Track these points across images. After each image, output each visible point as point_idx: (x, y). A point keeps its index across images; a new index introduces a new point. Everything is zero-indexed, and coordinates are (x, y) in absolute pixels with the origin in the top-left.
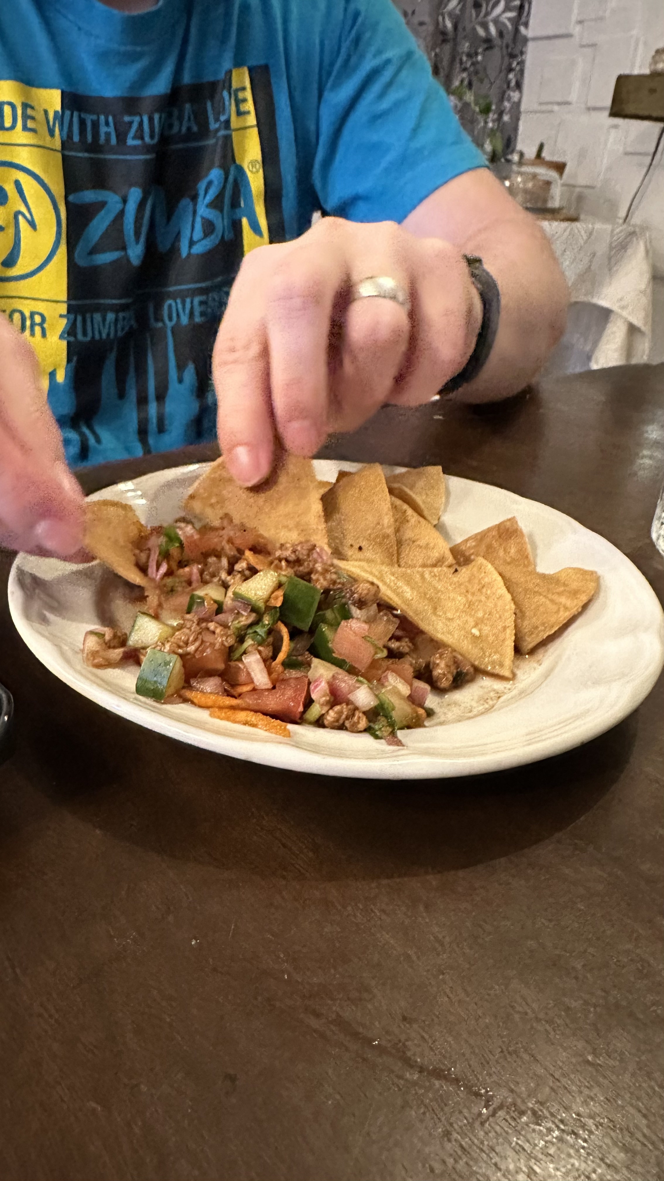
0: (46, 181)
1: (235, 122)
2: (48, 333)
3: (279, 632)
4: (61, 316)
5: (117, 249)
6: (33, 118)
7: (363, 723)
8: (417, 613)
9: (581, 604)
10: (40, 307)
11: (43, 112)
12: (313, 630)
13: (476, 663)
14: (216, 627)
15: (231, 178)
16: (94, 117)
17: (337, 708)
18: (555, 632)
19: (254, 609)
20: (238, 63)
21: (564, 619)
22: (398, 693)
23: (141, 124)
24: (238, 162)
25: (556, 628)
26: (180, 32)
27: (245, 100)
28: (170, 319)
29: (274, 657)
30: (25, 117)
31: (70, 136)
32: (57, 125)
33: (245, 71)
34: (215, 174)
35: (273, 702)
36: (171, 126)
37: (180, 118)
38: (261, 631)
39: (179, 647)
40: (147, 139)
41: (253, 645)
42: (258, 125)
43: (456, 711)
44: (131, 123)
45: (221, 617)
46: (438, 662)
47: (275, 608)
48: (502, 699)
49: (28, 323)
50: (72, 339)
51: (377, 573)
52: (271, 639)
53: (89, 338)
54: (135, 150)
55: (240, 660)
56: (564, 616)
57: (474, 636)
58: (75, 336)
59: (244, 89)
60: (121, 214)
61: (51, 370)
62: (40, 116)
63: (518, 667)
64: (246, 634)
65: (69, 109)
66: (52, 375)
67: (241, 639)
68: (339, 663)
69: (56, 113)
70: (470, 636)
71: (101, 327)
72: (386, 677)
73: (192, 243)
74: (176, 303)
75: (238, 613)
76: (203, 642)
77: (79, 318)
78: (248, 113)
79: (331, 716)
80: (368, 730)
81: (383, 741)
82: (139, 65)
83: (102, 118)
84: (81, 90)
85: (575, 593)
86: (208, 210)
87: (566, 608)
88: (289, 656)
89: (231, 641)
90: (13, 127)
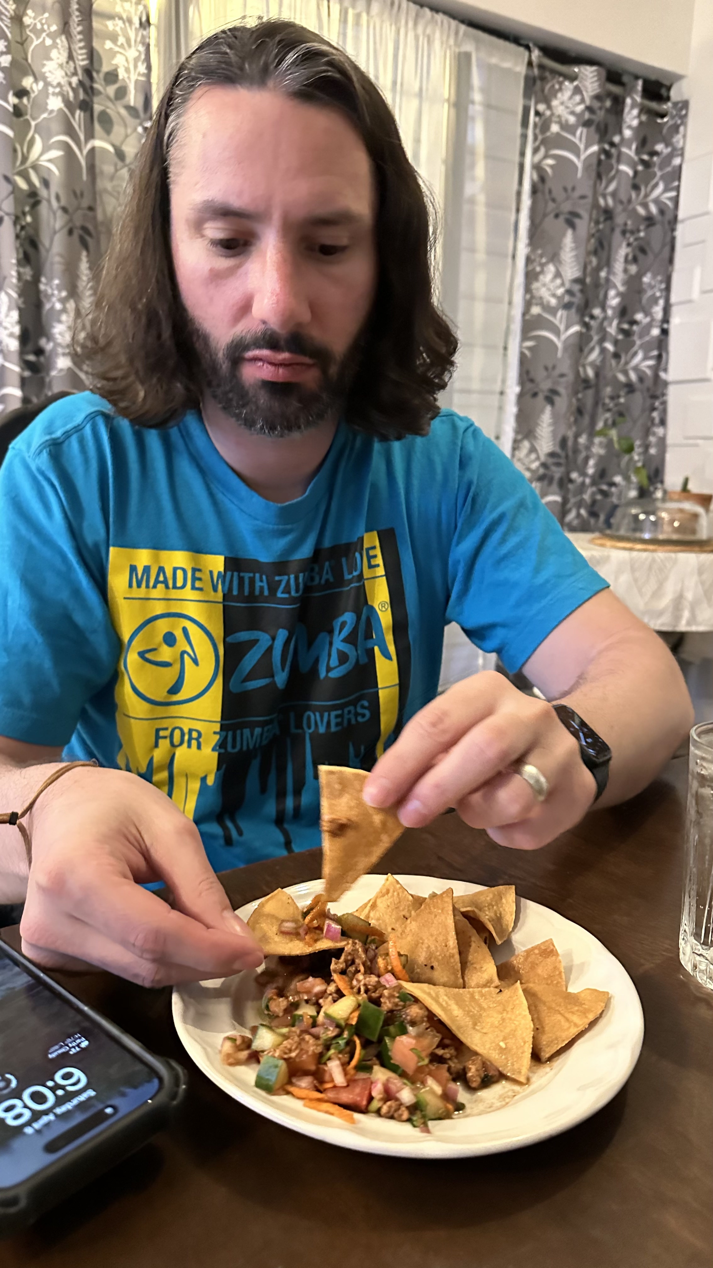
0: (209, 628)
1: (367, 573)
2: (202, 747)
3: (355, 1042)
4: (215, 733)
5: (265, 677)
6: (200, 579)
7: (406, 1115)
8: (459, 1028)
9: (589, 1021)
10: (198, 726)
11: (208, 573)
12: (381, 1040)
13: (500, 1069)
14: (310, 1039)
15: (364, 617)
16: (251, 575)
17: (389, 1103)
18: (566, 1044)
19: (338, 1026)
20: (369, 530)
21: (573, 1035)
22: (432, 1092)
23: (288, 581)
24: (369, 603)
25: (566, 1042)
26: (323, 508)
27: (375, 556)
28: (309, 727)
29: (349, 1063)
30: (194, 579)
31: (230, 589)
32: (220, 582)
33: (375, 534)
34: (348, 617)
35: (346, 1097)
36: (312, 579)
37: (320, 574)
38: (342, 1042)
39: (286, 1053)
40: (293, 593)
41: (334, 1053)
42: (387, 575)
43: (481, 1107)
44: (280, 581)
45: (314, 1030)
46: (470, 1066)
47: (352, 1025)
48: (516, 1098)
49: (186, 737)
50: (222, 751)
51: (434, 995)
52: (348, 1049)
53: (236, 750)
54: (283, 601)
55: (325, 1064)
56: (574, 1031)
57: (501, 1048)
58: (226, 748)
59: (374, 548)
60: (270, 649)
61: (203, 775)
62: (206, 577)
63: (534, 1072)
64: (331, 1044)
65: (229, 571)
66: (204, 779)
67: (328, 1048)
68: (394, 1068)
69: (219, 573)
70: (498, 1048)
71: (250, 740)
72: (426, 1080)
73: (329, 669)
74: (315, 716)
75: (327, 1028)
76: (302, 1050)
77: (230, 734)
78: (378, 566)
79: (385, 1109)
80: (409, 1120)
81: (417, 1129)
82: (289, 538)
83: (257, 575)
84: (242, 555)
85: (585, 1013)
86: (343, 644)
87: (576, 1025)
88: (361, 1061)
89: (319, 1049)
90: (183, 587)
